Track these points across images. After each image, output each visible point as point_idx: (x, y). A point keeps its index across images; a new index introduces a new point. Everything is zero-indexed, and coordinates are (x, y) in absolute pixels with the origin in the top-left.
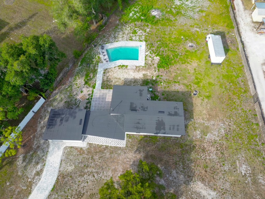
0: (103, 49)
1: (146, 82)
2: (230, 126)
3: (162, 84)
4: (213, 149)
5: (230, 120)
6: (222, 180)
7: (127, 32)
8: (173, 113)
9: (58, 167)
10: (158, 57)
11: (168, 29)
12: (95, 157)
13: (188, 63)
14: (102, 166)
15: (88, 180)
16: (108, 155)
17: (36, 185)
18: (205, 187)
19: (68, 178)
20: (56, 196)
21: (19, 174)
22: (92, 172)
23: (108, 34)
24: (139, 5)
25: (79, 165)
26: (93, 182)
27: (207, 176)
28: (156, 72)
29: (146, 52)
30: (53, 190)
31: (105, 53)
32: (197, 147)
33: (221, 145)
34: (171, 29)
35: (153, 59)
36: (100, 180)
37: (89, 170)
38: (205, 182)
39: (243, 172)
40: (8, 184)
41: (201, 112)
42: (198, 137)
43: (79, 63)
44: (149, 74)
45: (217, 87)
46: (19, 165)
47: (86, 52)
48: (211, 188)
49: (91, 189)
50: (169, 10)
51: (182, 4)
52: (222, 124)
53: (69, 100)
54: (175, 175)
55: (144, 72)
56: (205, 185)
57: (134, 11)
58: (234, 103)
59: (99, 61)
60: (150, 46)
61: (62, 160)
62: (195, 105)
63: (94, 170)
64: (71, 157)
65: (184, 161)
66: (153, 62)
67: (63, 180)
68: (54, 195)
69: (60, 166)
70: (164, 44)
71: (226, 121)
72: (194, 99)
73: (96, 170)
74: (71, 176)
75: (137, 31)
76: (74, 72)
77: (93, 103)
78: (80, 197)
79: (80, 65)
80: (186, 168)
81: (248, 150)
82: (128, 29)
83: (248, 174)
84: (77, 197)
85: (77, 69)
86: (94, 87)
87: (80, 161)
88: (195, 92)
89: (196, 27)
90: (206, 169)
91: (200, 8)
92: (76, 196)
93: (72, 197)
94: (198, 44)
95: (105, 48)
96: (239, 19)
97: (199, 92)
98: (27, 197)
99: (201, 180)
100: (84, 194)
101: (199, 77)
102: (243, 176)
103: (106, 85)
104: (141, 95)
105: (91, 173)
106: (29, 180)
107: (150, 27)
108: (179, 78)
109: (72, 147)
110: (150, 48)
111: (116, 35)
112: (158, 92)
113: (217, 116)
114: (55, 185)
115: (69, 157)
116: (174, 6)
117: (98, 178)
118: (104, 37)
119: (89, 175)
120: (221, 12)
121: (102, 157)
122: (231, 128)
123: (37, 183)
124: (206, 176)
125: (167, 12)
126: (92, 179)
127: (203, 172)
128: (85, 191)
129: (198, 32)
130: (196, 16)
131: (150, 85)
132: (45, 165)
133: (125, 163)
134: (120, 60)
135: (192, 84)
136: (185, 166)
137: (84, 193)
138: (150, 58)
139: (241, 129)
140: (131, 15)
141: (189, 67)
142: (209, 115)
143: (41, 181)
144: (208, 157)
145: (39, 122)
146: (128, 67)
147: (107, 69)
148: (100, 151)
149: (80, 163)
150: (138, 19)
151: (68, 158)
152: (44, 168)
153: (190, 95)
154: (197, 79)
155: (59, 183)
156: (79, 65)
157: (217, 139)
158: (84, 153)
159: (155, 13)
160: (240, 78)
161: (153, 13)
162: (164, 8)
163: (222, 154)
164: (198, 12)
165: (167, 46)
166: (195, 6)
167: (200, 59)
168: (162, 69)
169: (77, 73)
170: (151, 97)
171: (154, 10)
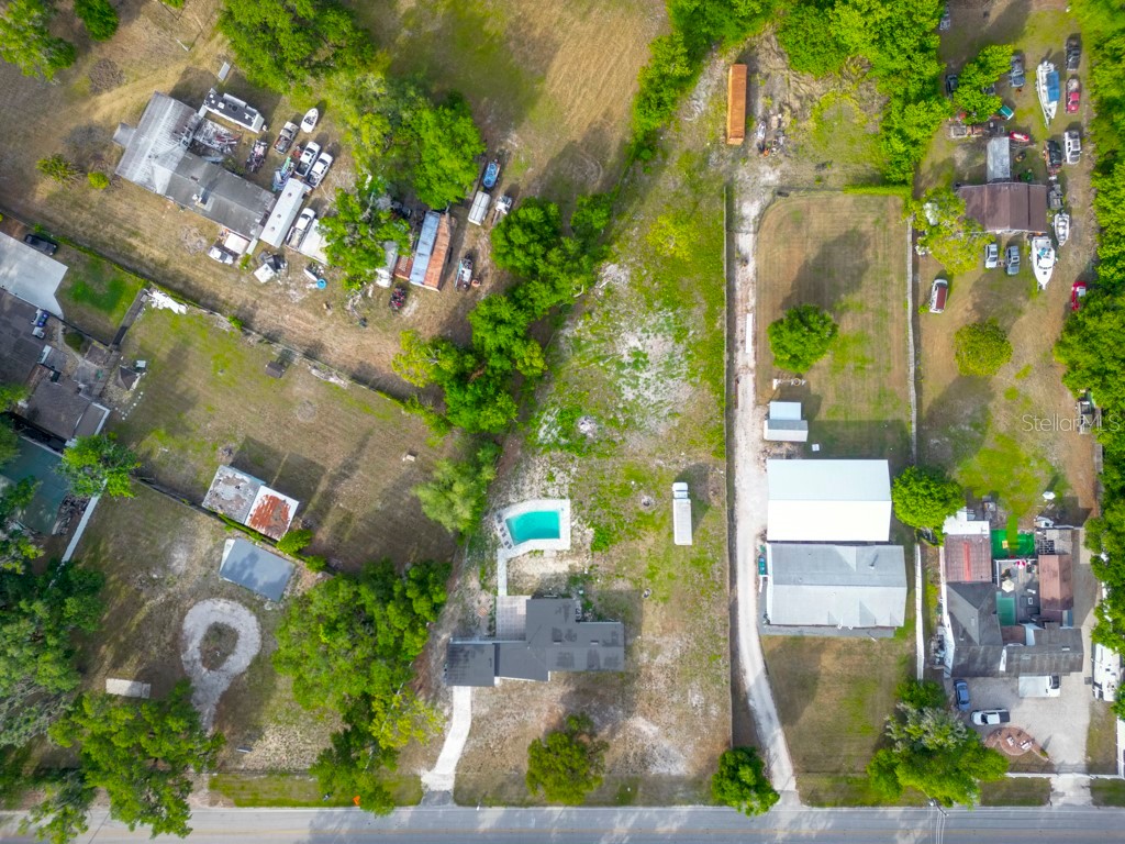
0: (500, 522)
1: (574, 579)
2: (689, 643)
3: (598, 580)
4: (662, 677)
5: (690, 635)
6: (667, 713)
7: (537, 477)
8: (610, 642)
9: (469, 710)
10: (591, 530)
11: (609, 464)
12: (512, 696)
13: (640, 538)
15: (508, 723)
16: (529, 693)
18: (647, 723)
19: (484, 722)
22: (511, 713)
23: (505, 484)
24: (554, 403)
28: (589, 559)
29: (571, 522)
30: (470, 734)
31: (506, 528)
32: (642, 676)
33: (672, 670)
34: (614, 464)
35: (584, 534)
38: (648, 716)
39: (694, 703)
41: (652, 624)
42: (645, 661)
43: (467, 550)
44: (578, 565)
45: (680, 582)
48: (653, 722)
50: (611, 416)
51: (638, 397)
52: (679, 642)
53: (464, 617)
54: (613, 711)
55: (570, 562)
56: (647, 720)
57: (546, 422)
58: (701, 607)
59: (496, 545)
60: (578, 506)
61: (472, 702)
62: (645, 614)
63: (514, 712)
64: (484, 698)
65: (624, 693)
66: (584, 541)
67: (480, 725)
68: (472, 740)
69: (471, 709)
70: (602, 501)
71: (685, 637)
72: (644, 604)
73: (516, 711)
74: (487, 720)
75: (555, 473)
77: (498, 621)
79: (469, 553)
80: (626, 702)
83: (700, 704)
84: (499, 741)
85: (466, 560)
86: (496, 593)
87: (495, 700)
88: (646, 592)
89: (660, 458)
90: (650, 702)
91: (671, 407)
92: (497, 740)
93: (493, 742)
94: (659, 495)
95: (505, 518)
96: (739, 434)
97: (653, 592)
99: (643, 715)
101: (655, 564)
102: (693, 708)
103: (514, 588)
104: (567, 616)
106: (439, 726)
107: (576, 461)
108: (625, 568)
110: (579, 510)
111: (520, 485)
112: (592, 595)
113: (673, 629)
114: (471, 729)
116: (621, 406)
117: (520, 720)
118: (499, 491)
119: (508, 717)
120: (709, 416)
121: (522, 694)
122: (690, 646)
123: (448, 729)
124: (649, 710)
125: (610, 421)
126: (513, 721)
127: (647, 705)
128: (506, 735)
129: (661, 468)
130: (662, 431)
131: (581, 585)
132: (452, 708)
133: (550, 700)
134: (531, 540)
135: (643, 579)
136: (625, 699)
138: (580, 533)
139: (702, 647)
140: (542, 434)
141: (642, 547)
142: (663, 628)
143: (453, 727)
144: (654, 687)
145: (430, 653)
146: (545, 554)
147: (511, 559)
148: (518, 688)
150: (557, 443)
151: (478, 699)
152: (453, 712)
153: (639, 597)
154: (651, 567)
155: (475, 727)
156: (466, 554)
157: (669, 662)
158: (497, 691)
159: (586, 427)
160: (717, 565)
161: (582, 427)
162: (603, 412)
163: (673, 681)
164: (665, 417)
165: (606, 505)
166: (661, 402)
167: (658, 528)
168: (598, 553)
169: (467, 568)
170: (582, 606)
171: (583, 419)
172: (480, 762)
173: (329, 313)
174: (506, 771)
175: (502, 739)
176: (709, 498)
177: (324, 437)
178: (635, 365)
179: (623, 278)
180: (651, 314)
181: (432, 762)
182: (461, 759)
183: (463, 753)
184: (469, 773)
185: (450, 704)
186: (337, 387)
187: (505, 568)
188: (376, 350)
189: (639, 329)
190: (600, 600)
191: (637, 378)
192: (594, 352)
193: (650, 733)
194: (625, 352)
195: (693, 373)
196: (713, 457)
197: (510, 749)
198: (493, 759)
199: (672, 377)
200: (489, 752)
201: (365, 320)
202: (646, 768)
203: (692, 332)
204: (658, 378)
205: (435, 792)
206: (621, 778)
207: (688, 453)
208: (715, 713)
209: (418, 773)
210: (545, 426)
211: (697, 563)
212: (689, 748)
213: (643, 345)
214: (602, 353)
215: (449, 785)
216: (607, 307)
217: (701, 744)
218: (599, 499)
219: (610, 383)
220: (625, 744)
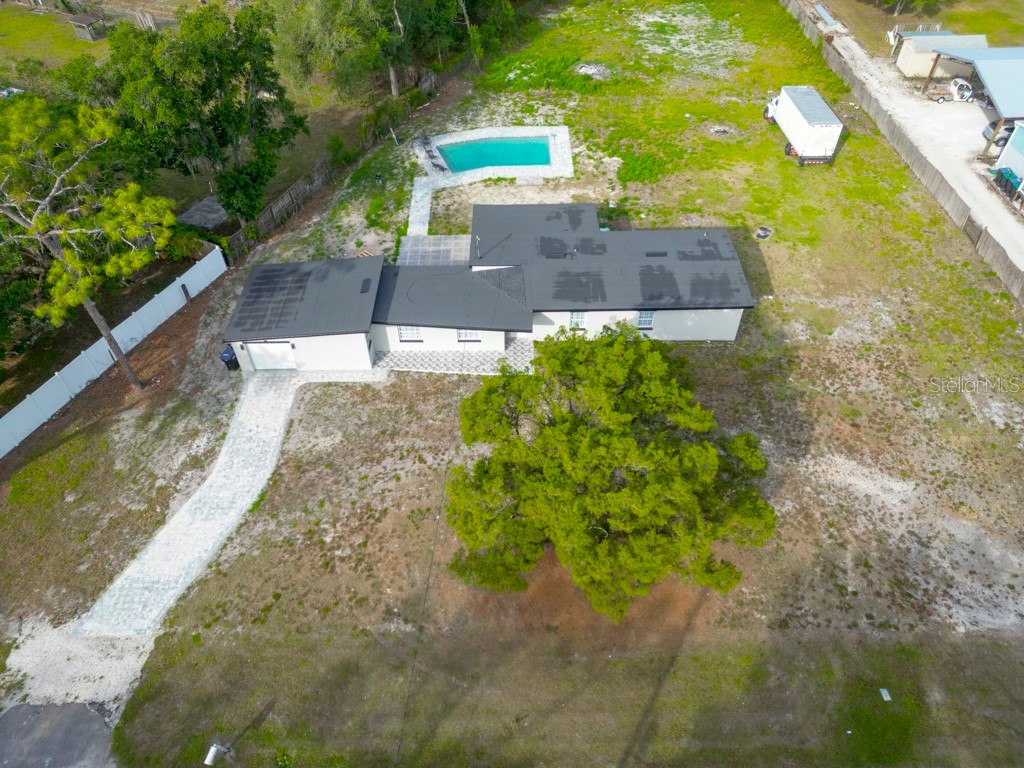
0: (426, 145)
2: (908, 304)
3: (643, 216)
4: (864, 366)
5: (905, 290)
6: (923, 447)
7: (502, 110)
9: (278, 440)
10: (615, 158)
11: (637, 100)
12: (421, 407)
13: (721, 168)
14: (450, 432)
15: (398, 472)
17: (188, 495)
18: (866, 471)
19: (318, 470)
20: (272, 526)
21: (119, 466)
22: (412, 449)
23: (441, 116)
24: (533, 56)
25: (362, 432)
26: (418, 475)
27: (864, 439)
28: (617, 191)
29: (572, 148)
30: (257, 507)
31: (436, 153)
32: (804, 365)
33: (892, 354)
34: (646, 102)
35: (602, 163)
36: (448, 468)
37: (402, 443)
38: (862, 455)
39: (1000, 423)
40: (70, 499)
41: (794, 276)
42: (803, 338)
43: (347, 181)
44: (592, 196)
45: (835, 217)
46: (118, 443)
47: (369, 156)
48: (890, 470)
49: (414, 496)
50: (632, 63)
51: (672, 52)
52: (880, 303)
55: (573, 192)
56: (862, 463)
57: (521, 68)
58: (906, 249)
59: (417, 172)
60: (584, 135)
61: (291, 423)
62: (770, 262)
63: (419, 443)
64: (329, 411)
65: (764, 402)
66: (602, 169)
67: (300, 478)
68: (260, 524)
69: (285, 438)
70: (630, 132)
71: (891, 294)
72: (762, 248)
73: (429, 443)
74: (330, 465)
75: (537, 106)
76: (330, 201)
78: (372, 521)
79: (351, 185)
80: (778, 421)
81: (996, 360)
82: (506, 104)
83: (1017, 423)
84: (357, 523)
86: (402, 232)
87: (365, 419)
88: (761, 232)
89: (728, 95)
90: (852, 420)
91: (729, 58)
92: (352, 519)
93: (338, 525)
94: (742, 127)
95: (435, 144)
97: (776, 230)
98: (147, 536)
99: (845, 451)
100: (385, 512)
101: (766, 196)
102: (1002, 431)
103: (444, 225)
104: (575, 222)
105: (407, 451)
106: (160, 483)
107: (577, 97)
108: (699, 201)
109: (329, 384)
110: (586, 138)
111: (469, 117)
113: (854, 283)
114: (266, 492)
115: (321, 411)
116: (646, 57)
117: (439, 465)
118: (429, 122)
119: (401, 459)
120: (799, 63)
121: (450, 405)
122: (916, 309)
123: (189, 490)
124: (858, 438)
125: (627, 68)
126: (416, 467)
127: (846, 428)
128: (388, 503)
129: (737, 104)
130: (723, 74)
131: (602, 220)
132: (224, 437)
134: (488, 167)
135: (747, 214)
136: (772, 415)
137: (386, 509)
138: (592, 161)
139: (948, 310)
140: (511, 76)
141: (727, 177)
142: (827, 283)
143: (207, 483)
144: (852, 389)
145: (202, 324)
146: (518, 182)
147: (444, 189)
148: (439, 390)
149: (363, 424)
150: (537, 83)
151: (314, 414)
152: (220, 445)
153: (747, 238)
154: (759, 201)
155: (283, 485)
156: (345, 185)
157: (874, 340)
158: (376, 397)
159: (588, 70)
160: (908, 194)
161: (581, 71)
162: (616, 61)
163: (904, 375)
164: (724, 65)
165: (642, 135)
166: (712, 55)
168: (635, 184)
169: (341, 202)
171: (583, 64)
172: (271, 589)
174: (370, 622)
175: (368, 517)
178: (661, 31)
181: (83, 592)
182: (202, 583)
183: (215, 565)
184: (218, 629)
185: (220, 431)
187: (428, 199)
189: (659, 12)
191: (667, 39)
193: (892, 501)
194: (641, 25)
195: (756, 36)
197: (394, 545)
198: (326, 583)
199: (723, 39)
200: (313, 558)
202: (923, 610)
204: (700, 40)
205: (49, 707)
206: (838, 646)
209: (10, 636)
210: (517, 71)
213: (669, 21)
218: (626, 130)
219: (624, 43)
220: (810, 530)
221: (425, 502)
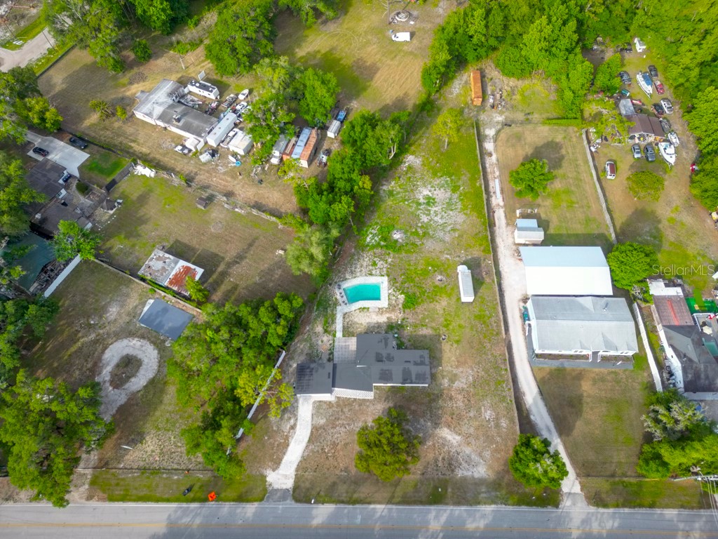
0: (340, 288)
1: (391, 327)
2: (478, 372)
3: (408, 328)
4: (460, 397)
5: (479, 366)
6: (466, 425)
7: (365, 264)
8: (419, 362)
9: (310, 421)
10: (402, 295)
11: (413, 257)
12: (344, 410)
13: (437, 301)
14: (352, 418)
15: (340, 431)
16: (357, 407)
17: (293, 438)
18: (451, 433)
19: (321, 430)
20: (313, 447)
21: (275, 428)
22: (343, 424)
23: (343, 268)
24: (377, 223)
25: (330, 418)
26: (345, 432)
28: (402, 314)
29: (388, 290)
30: (309, 441)
31: (343, 294)
32: (444, 396)
33: (468, 392)
34: (416, 257)
35: (398, 298)
36: (352, 430)
37: (340, 422)
38: (451, 428)
39: (487, 418)
40: (266, 438)
41: (449, 358)
42: (446, 386)
43: (315, 307)
44: (393, 317)
45: (468, 330)
46: (272, 421)
47: (321, 293)
48: (456, 433)
49: (344, 439)
50: (414, 230)
51: (430, 221)
52: (471, 371)
53: (310, 352)
54: (423, 423)
55: (388, 315)
56: (451, 430)
57: (371, 233)
58: (485, 347)
59: (336, 304)
60: (393, 281)
61: (313, 415)
62: (444, 352)
63: (345, 422)
64: (321, 411)
65: (431, 409)
66: (398, 302)
67: (317, 433)
68: (310, 446)
69: (312, 420)
70: (409, 279)
71: (475, 368)
72: (443, 345)
73: (347, 422)
74: (324, 429)
75: (377, 262)
76: (311, 318)
77: (336, 354)
79: (317, 310)
80: (434, 416)
81: (494, 396)
82: (366, 260)
83: (492, 418)
85: (315, 314)
86: (334, 335)
87: (331, 414)
88: (443, 337)
89: (447, 254)
90: (452, 416)
91: (452, 226)
92: (331, 445)
93: (328, 447)
94: (448, 276)
95: (342, 287)
96: (499, 240)
97: (449, 336)
98: (286, 449)
99: (448, 426)
101: (449, 318)
102: (487, 421)
103: (348, 332)
104: (386, 344)
106: (285, 434)
107: (392, 255)
108: (427, 321)
109: (320, 401)
110: (394, 283)
111: (353, 269)
112: (404, 338)
113: (466, 362)
114: (310, 437)
116: (420, 225)
117: (350, 429)
118: (339, 272)
119: (341, 427)
120: (477, 231)
121: (352, 409)
122: (480, 374)
124: (452, 423)
125: (412, 233)
126: (344, 430)
127: (450, 419)
128: (339, 441)
129: (448, 260)
130: (447, 238)
131: (396, 330)
132: (297, 419)
133: (374, 414)
135: (441, 328)
136: (432, 414)
137: (338, 443)
138: (394, 298)
139: (489, 375)
140: (368, 240)
141: (438, 307)
142: (458, 362)
143: (296, 434)
144: (455, 405)
146: (370, 310)
147: (346, 313)
148: (349, 404)
149: (330, 416)
150: (378, 245)
151: (318, 412)
152: (297, 422)
153: (439, 340)
154: (446, 320)
155: (314, 435)
157: (465, 386)
158: (333, 406)
159: (397, 236)
160: (493, 319)
161: (394, 236)
162: (408, 228)
163: (469, 401)
164: (449, 231)
165: (413, 281)
166: (446, 223)
167: (450, 296)
168: (407, 311)
169: (315, 319)
170: (397, 345)
171: (395, 232)
172: (316, 464)
173: (240, 177)
174: (337, 472)
175: (335, 445)
176: (483, 278)
177: (226, 240)
178: (428, 204)
179: (418, 162)
180: (436, 178)
181: (277, 463)
182: (300, 462)
183: (303, 457)
184: (307, 473)
185: (295, 416)
186: (239, 214)
187: (341, 318)
188: (266, 195)
189: (429, 186)
190: (410, 341)
191: (429, 210)
192: (401, 197)
193: (454, 442)
194: (421, 197)
195: (465, 208)
196: (483, 254)
197: (341, 453)
198: (327, 462)
199: (452, 210)
200: (324, 456)
201: (262, 181)
202: (453, 471)
203: (462, 188)
204: (443, 211)
205: (277, 490)
206: (433, 479)
207: (466, 250)
208: (504, 425)
209: (265, 474)
210: (371, 236)
211: (480, 317)
212: (487, 454)
213: (433, 194)
214: (407, 197)
215: (289, 484)
216: (409, 175)
217: (496, 450)
218: (408, 277)
219: (412, 213)
220: (434, 450)
221: (347, 441)
